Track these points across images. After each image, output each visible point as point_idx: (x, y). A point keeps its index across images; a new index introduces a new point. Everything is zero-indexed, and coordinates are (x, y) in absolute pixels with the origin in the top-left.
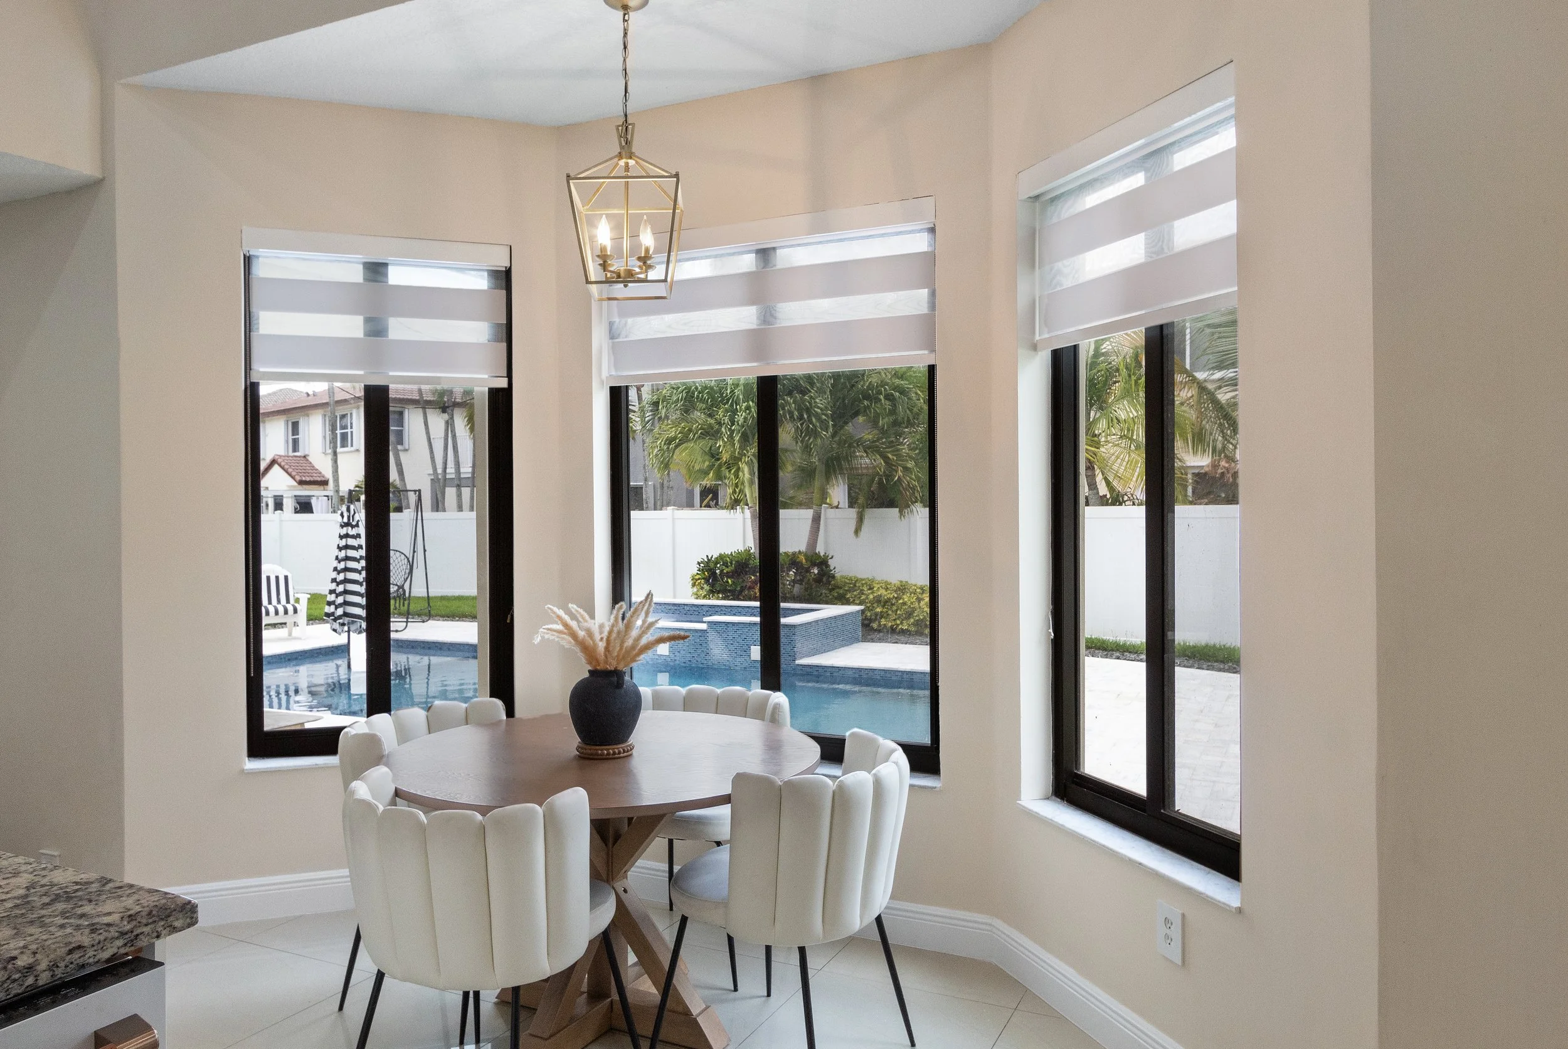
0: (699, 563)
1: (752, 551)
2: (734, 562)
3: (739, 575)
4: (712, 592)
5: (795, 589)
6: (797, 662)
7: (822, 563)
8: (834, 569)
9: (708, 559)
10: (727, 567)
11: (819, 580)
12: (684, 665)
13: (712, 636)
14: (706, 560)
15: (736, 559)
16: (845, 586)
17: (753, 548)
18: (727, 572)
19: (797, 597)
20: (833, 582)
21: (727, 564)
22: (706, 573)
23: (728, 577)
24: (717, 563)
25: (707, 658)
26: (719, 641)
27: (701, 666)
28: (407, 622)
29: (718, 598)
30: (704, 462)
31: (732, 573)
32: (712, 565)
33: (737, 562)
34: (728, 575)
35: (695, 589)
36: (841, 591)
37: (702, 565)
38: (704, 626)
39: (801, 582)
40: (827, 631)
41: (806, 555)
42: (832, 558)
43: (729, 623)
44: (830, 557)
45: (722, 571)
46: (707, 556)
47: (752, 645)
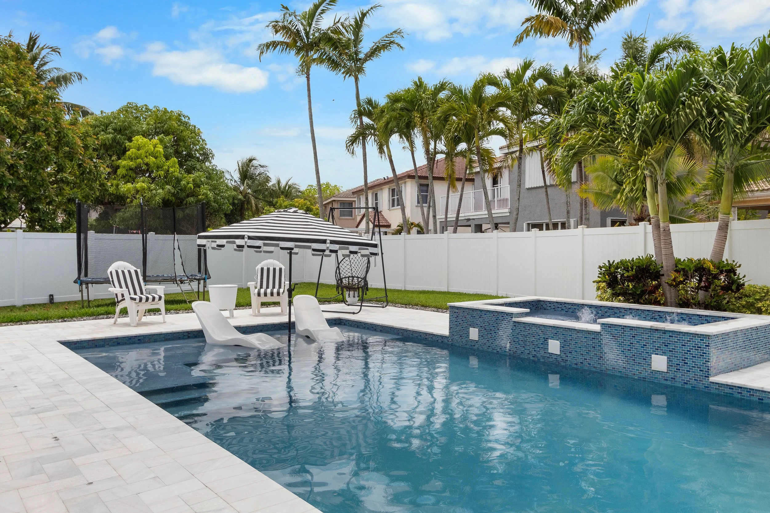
0: (600, 267)
1: (653, 259)
2: (635, 267)
3: (640, 279)
4: (615, 295)
5: (699, 295)
6: (712, 379)
7: (731, 271)
8: (744, 277)
9: (610, 264)
10: (628, 271)
11: (726, 288)
12: (575, 366)
13: (606, 339)
14: (607, 265)
15: (638, 265)
16: (754, 294)
17: (654, 256)
18: (628, 277)
19: (702, 304)
20: (741, 290)
21: (628, 268)
22: (607, 276)
23: (629, 281)
24: (617, 268)
25: (601, 361)
26: (614, 345)
27: (594, 370)
28: (361, 306)
29: (620, 301)
30: (612, 186)
31: (633, 277)
32: (612, 269)
33: (639, 267)
34: (629, 279)
35: (599, 293)
36: (751, 300)
37: (603, 269)
38: (596, 328)
39: (706, 288)
40: (747, 343)
41: (712, 262)
42: (740, 266)
43: (626, 326)
44: (738, 265)
45: (622, 275)
46: (609, 261)
47: (653, 354)
